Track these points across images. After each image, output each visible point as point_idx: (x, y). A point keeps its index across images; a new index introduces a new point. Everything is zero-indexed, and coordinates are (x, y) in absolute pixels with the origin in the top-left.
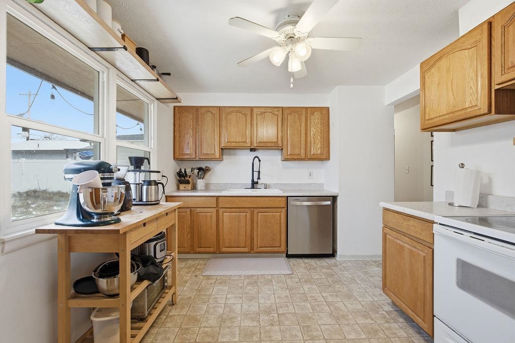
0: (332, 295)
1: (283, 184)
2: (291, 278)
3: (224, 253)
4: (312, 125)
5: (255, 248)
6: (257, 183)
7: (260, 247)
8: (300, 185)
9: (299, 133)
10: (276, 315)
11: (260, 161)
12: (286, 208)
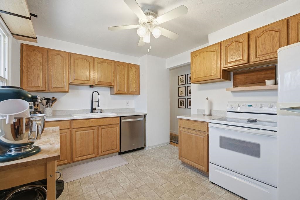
0: (156, 168)
1: (112, 109)
2: (130, 166)
3: (76, 161)
4: (131, 74)
5: (100, 153)
6: (95, 109)
7: (104, 152)
8: (121, 109)
9: (124, 78)
10: (137, 189)
11: (99, 94)
12: (119, 124)
